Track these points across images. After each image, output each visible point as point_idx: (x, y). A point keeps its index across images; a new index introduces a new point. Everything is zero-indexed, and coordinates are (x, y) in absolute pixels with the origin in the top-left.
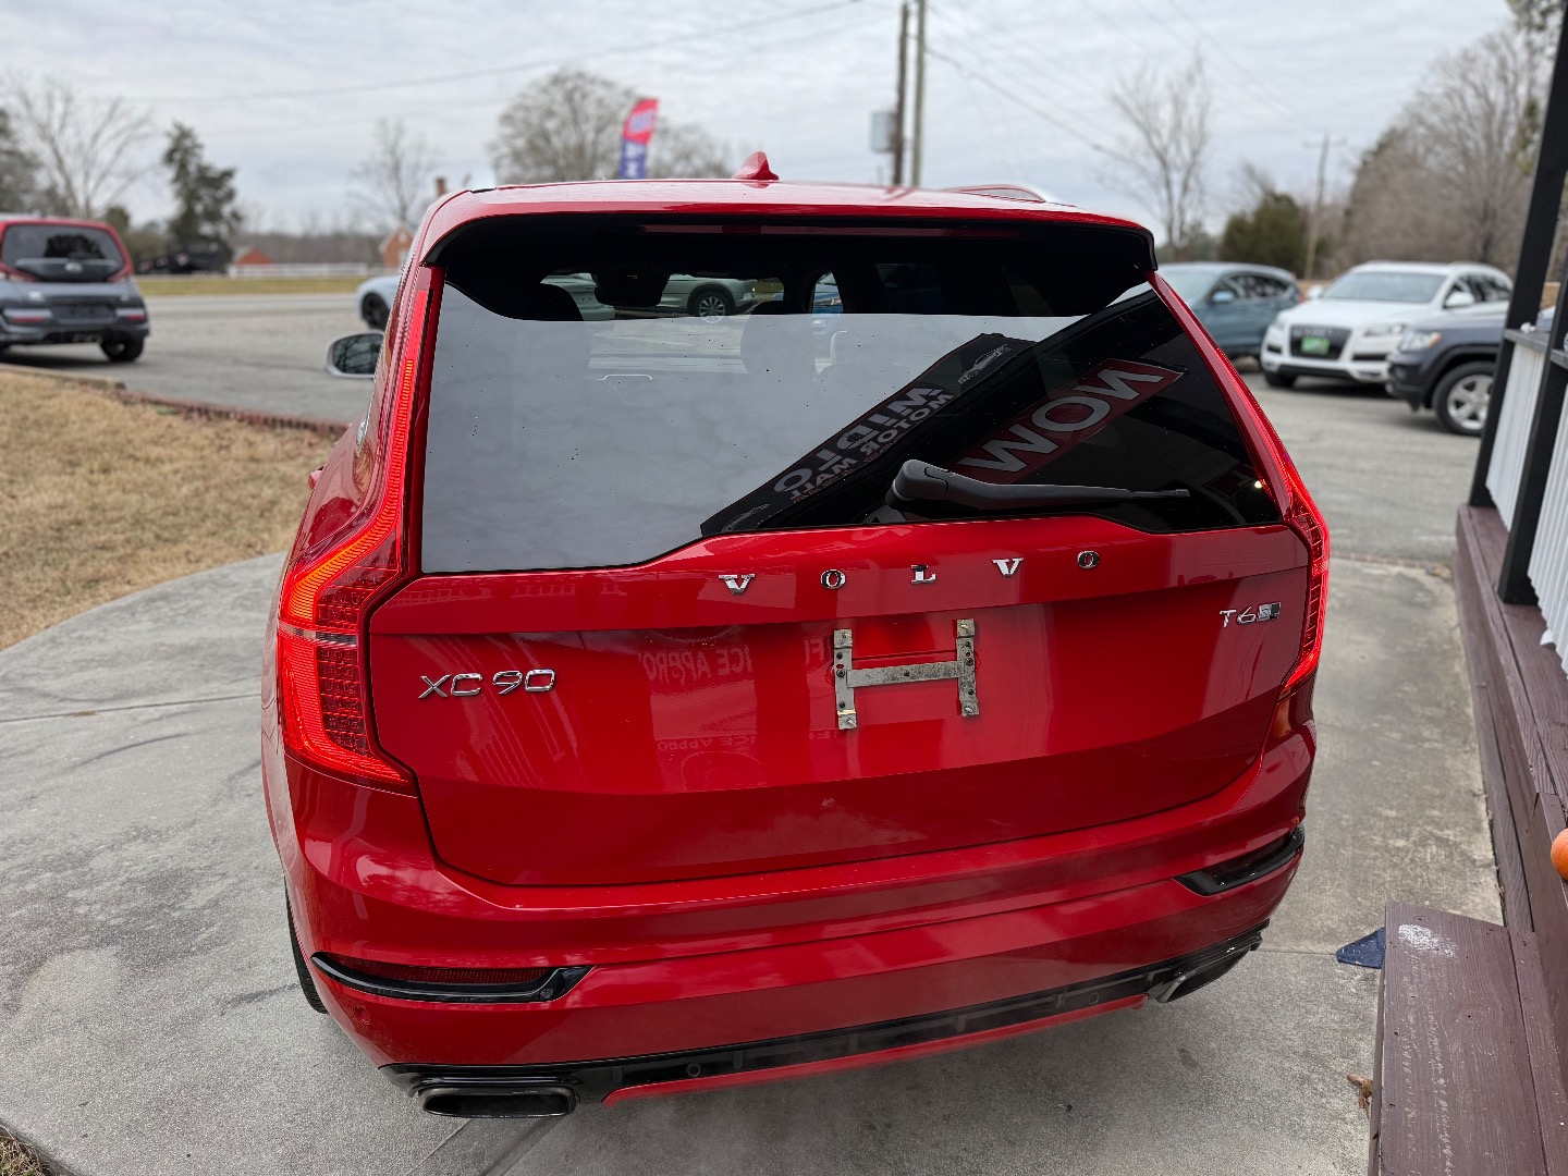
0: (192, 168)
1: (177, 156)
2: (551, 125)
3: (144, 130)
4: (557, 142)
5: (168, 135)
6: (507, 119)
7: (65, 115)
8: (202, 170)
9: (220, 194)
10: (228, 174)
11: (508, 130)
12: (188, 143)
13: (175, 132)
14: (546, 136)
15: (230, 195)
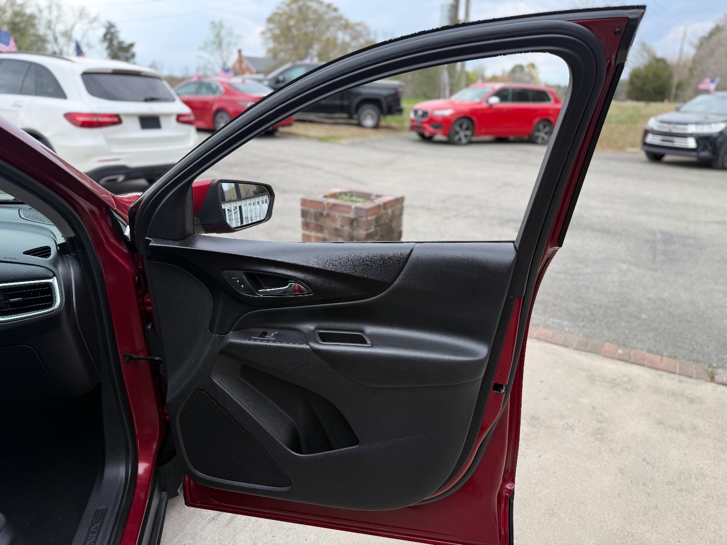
0: (115, 43)
1: (109, 36)
2: (292, 23)
3: (96, 24)
4: (295, 32)
5: (105, 26)
6: (270, 20)
7: (58, 18)
8: (120, 43)
9: (129, 55)
10: (132, 45)
11: (271, 26)
12: (113, 30)
13: (107, 25)
14: (289, 28)
15: (133, 56)
